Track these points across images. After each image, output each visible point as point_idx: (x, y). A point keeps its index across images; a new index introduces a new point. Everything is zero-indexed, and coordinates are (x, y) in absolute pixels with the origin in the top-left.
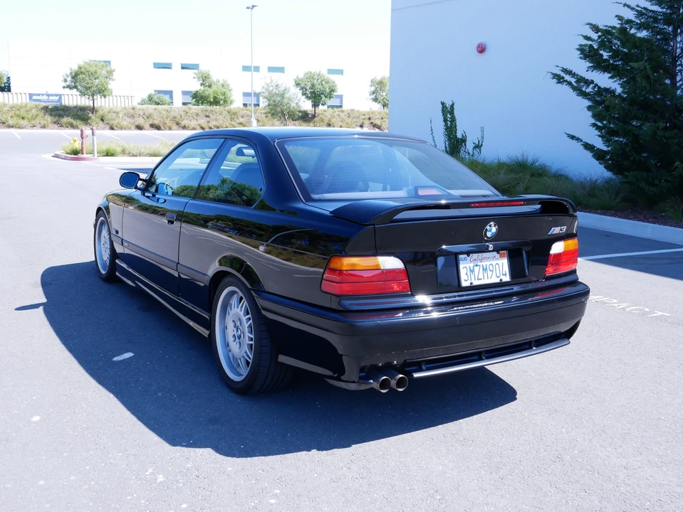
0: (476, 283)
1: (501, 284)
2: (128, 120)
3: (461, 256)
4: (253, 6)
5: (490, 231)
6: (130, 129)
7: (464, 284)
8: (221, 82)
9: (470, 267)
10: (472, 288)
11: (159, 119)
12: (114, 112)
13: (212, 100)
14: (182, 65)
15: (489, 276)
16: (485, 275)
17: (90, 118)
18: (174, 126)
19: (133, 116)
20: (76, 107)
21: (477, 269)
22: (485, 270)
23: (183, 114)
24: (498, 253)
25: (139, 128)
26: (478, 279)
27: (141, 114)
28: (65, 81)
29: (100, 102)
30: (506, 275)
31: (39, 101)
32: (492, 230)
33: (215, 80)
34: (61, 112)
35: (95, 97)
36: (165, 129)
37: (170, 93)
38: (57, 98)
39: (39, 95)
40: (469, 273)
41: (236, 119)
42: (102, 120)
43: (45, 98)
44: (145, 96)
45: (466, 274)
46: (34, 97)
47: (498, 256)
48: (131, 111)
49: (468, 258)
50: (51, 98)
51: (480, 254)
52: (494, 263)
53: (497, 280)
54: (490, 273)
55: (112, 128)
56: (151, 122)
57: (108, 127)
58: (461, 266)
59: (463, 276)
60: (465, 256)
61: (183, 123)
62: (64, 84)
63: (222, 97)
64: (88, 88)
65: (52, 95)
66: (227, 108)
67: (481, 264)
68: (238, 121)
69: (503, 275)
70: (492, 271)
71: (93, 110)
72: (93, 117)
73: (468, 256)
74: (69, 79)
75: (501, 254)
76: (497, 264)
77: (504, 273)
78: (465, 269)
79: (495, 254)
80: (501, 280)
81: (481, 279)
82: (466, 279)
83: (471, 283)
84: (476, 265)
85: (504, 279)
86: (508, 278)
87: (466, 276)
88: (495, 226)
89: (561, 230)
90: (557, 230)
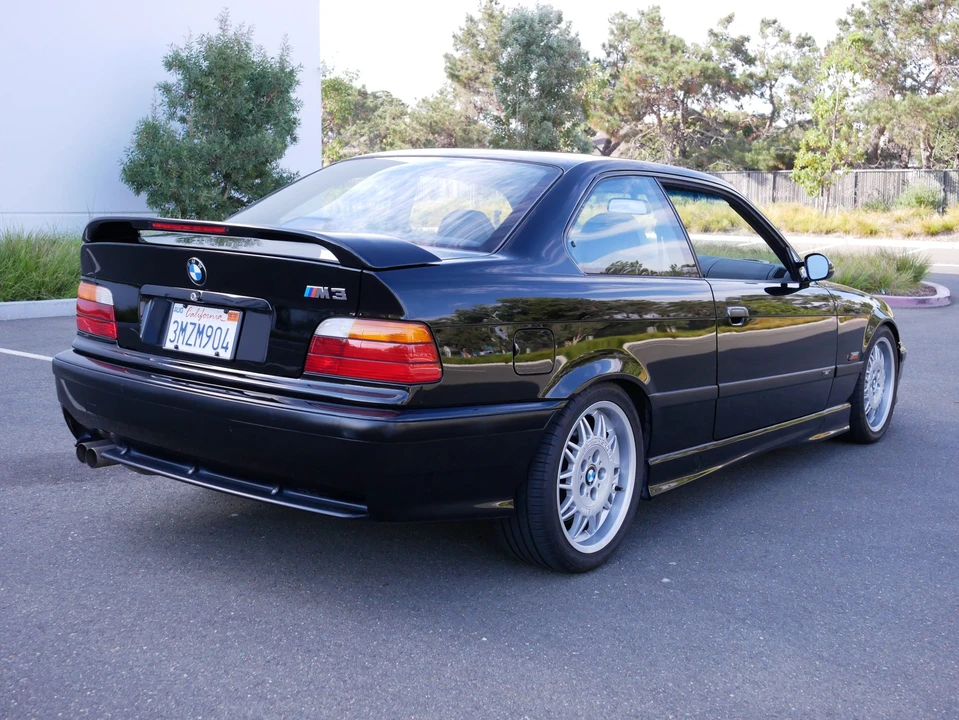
0: (183, 348)
1: (215, 361)
3: (175, 305)
5: (193, 270)
7: (169, 346)
9: (182, 323)
10: (176, 355)
15: (203, 345)
16: (198, 342)
21: (189, 329)
22: (200, 333)
24: (226, 312)
26: (187, 344)
30: (226, 348)
40: (178, 332)
45: (175, 332)
47: (225, 316)
49: (185, 311)
51: (202, 308)
52: (216, 325)
53: (213, 353)
54: (205, 339)
58: (172, 319)
59: (170, 335)
60: (181, 305)
67: (197, 323)
69: (222, 347)
70: (209, 337)
73: (185, 307)
75: (231, 314)
76: (219, 328)
77: (225, 345)
78: (176, 325)
79: (222, 312)
80: (217, 355)
81: (191, 345)
82: (172, 340)
83: (176, 348)
84: (191, 323)
85: (222, 354)
86: (228, 355)
87: (174, 335)
88: (197, 263)
89: (334, 294)
90: (322, 291)
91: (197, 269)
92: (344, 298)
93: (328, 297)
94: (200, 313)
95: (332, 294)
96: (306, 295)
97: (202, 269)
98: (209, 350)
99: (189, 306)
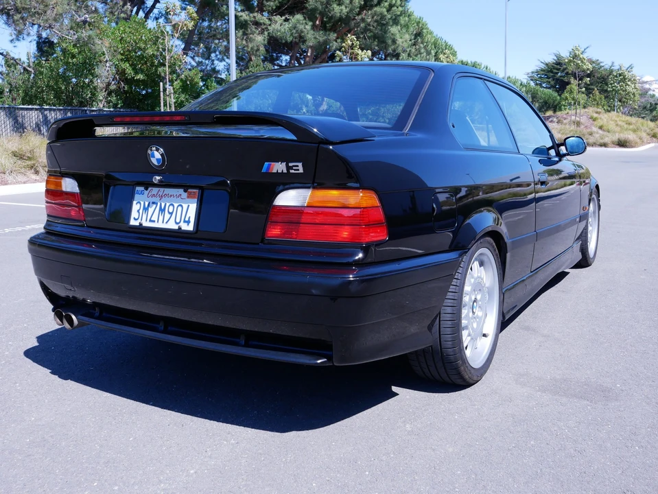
0: (146, 224)
1: (178, 234)
3: (137, 188)
5: (154, 156)
7: (133, 223)
9: (144, 203)
10: (141, 230)
15: (165, 221)
16: (161, 218)
22: (162, 210)
24: (185, 191)
26: (151, 221)
30: (188, 222)
32: (156, 156)
40: (141, 211)
45: (138, 211)
47: (185, 195)
49: (146, 192)
51: (162, 189)
53: (176, 227)
54: (167, 216)
58: (135, 201)
59: (134, 214)
60: (142, 188)
67: (159, 202)
69: (185, 221)
70: (171, 214)
73: (146, 189)
75: (190, 193)
76: (181, 205)
77: (187, 219)
78: (139, 205)
79: (181, 191)
80: (180, 228)
81: (154, 221)
82: (136, 218)
83: (141, 224)
84: (153, 203)
85: (185, 227)
86: (190, 227)
87: (138, 214)
88: (157, 150)
89: (291, 168)
90: (279, 167)
91: (158, 155)
92: (301, 171)
93: (285, 171)
94: (160, 193)
95: (288, 168)
96: (264, 170)
97: (162, 155)
98: (172, 225)
99: (150, 189)
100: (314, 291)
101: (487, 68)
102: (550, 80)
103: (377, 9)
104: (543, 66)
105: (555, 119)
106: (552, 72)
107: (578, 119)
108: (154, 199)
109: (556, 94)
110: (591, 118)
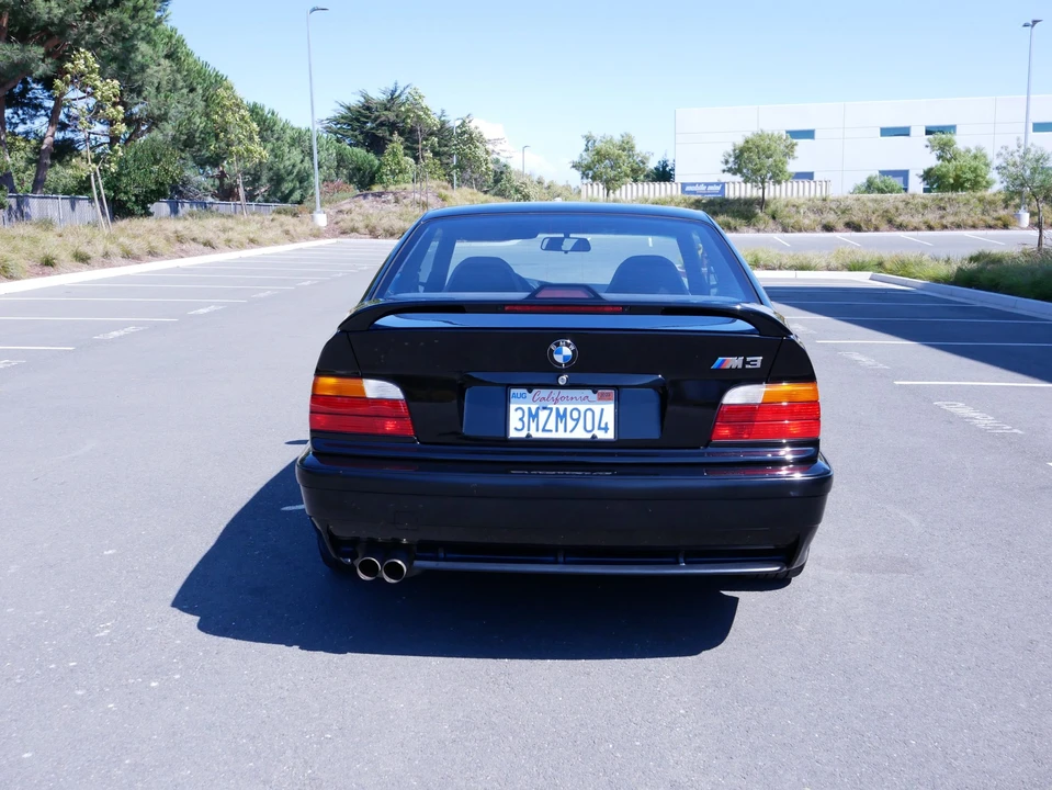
0: (536, 435)
1: (594, 444)
2: (812, 216)
3: (513, 391)
4: (1035, 22)
5: (560, 353)
6: (814, 230)
7: (513, 434)
8: (974, 151)
9: (530, 409)
10: (529, 443)
11: (861, 215)
12: (794, 206)
13: (952, 181)
14: (927, 128)
15: (569, 429)
16: (561, 426)
17: (755, 215)
18: (884, 225)
19: (820, 211)
20: (739, 199)
21: (543, 415)
22: (561, 417)
23: (901, 205)
24: (595, 392)
25: (828, 228)
26: (544, 430)
27: (834, 207)
28: (727, 162)
29: (772, 191)
30: (606, 429)
31: (695, 193)
32: (564, 352)
33: (963, 150)
34: (717, 208)
35: (766, 184)
36: (869, 230)
37: (904, 174)
38: (719, 188)
39: (694, 184)
40: (526, 419)
41: (991, 213)
42: (774, 218)
43: (703, 188)
44: (862, 180)
45: (521, 419)
46: (688, 188)
47: (594, 397)
48: (819, 203)
49: (530, 396)
50: (710, 188)
51: (556, 391)
52: (582, 408)
53: (587, 436)
54: (571, 424)
55: (785, 230)
56: (847, 220)
57: (780, 229)
58: (513, 407)
59: (514, 422)
60: (525, 391)
61: (899, 220)
62: (725, 167)
63: (970, 176)
64: (755, 172)
65: (712, 184)
66: (979, 194)
67: (554, 407)
68: (995, 215)
69: (600, 428)
70: (578, 420)
71: (762, 202)
72: (760, 214)
73: (530, 392)
74: (731, 159)
75: (602, 394)
76: (590, 409)
77: (603, 425)
78: (520, 412)
79: (588, 392)
80: (594, 437)
81: (551, 431)
82: (520, 427)
83: (529, 436)
84: (544, 408)
85: (601, 435)
86: (610, 435)
87: (521, 423)
88: (568, 345)
89: (749, 363)
90: (734, 362)
91: (567, 351)
92: (759, 365)
93: (740, 366)
94: (554, 396)
95: (745, 363)
96: (715, 366)
97: (574, 351)
98: (580, 434)
99: (535, 391)
100: (792, 493)
101: (273, 114)
102: (357, 133)
103: (114, 14)
104: (344, 111)
105: (391, 197)
106: (358, 120)
107: (424, 199)
108: (544, 404)
109: (371, 156)
110: (439, 196)
